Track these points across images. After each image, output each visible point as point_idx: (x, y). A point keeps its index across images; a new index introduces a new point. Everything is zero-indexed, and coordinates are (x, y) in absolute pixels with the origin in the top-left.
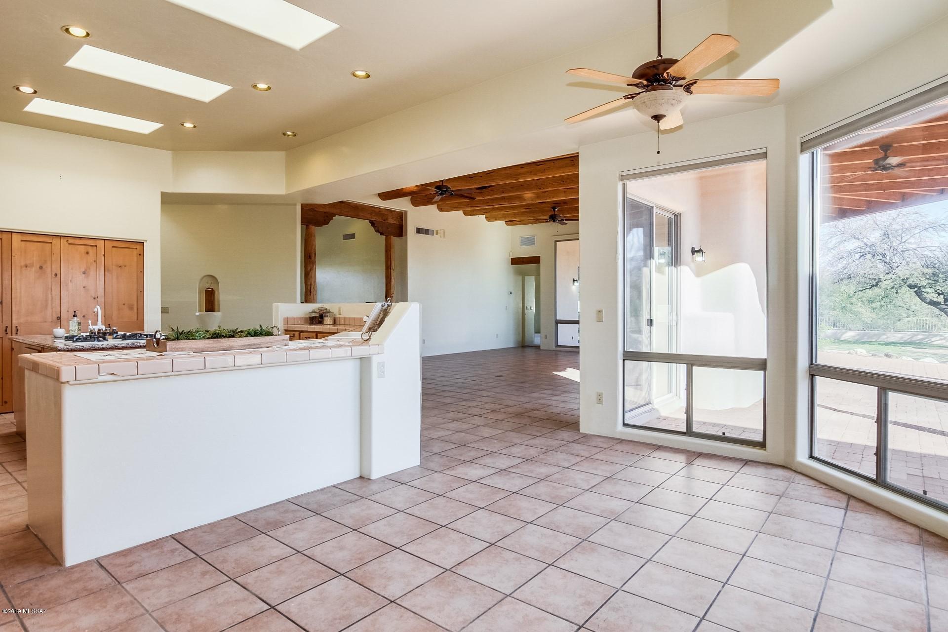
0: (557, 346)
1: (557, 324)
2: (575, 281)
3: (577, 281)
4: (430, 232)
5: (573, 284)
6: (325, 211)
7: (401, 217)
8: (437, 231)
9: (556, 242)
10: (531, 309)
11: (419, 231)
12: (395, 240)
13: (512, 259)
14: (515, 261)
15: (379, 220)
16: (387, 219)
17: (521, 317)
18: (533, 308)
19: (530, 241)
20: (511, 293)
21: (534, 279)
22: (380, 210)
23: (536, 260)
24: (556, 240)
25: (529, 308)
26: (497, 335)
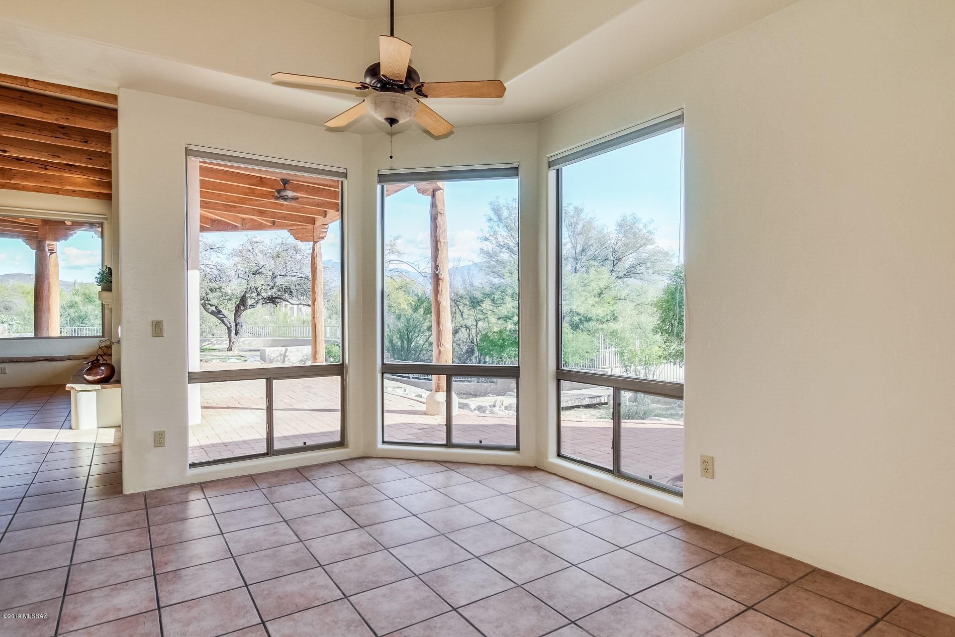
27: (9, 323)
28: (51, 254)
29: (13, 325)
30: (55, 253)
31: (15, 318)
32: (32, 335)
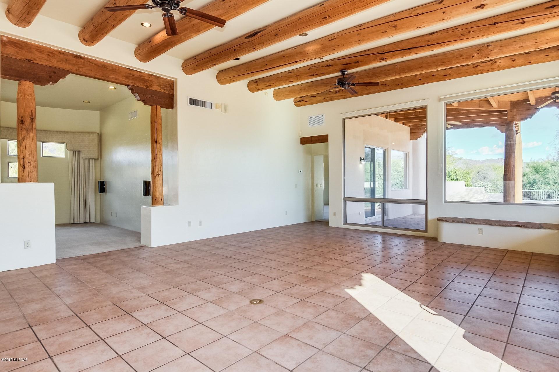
0: (346, 223)
1: (346, 201)
2: (362, 159)
3: (363, 159)
4: (207, 105)
5: (360, 163)
6: (51, 65)
7: (170, 85)
8: (216, 104)
9: (344, 119)
10: (320, 187)
11: (193, 102)
12: (163, 112)
13: (301, 138)
14: (305, 141)
15: (139, 85)
16: (151, 86)
17: (310, 193)
18: (323, 185)
19: (319, 120)
20: (300, 171)
21: (323, 159)
22: (140, 74)
23: (324, 139)
24: (344, 117)
25: (319, 185)
26: (286, 212)
27: (486, 186)
28: (516, 134)
29: (488, 187)
30: (519, 133)
31: (489, 183)
32: (501, 200)
